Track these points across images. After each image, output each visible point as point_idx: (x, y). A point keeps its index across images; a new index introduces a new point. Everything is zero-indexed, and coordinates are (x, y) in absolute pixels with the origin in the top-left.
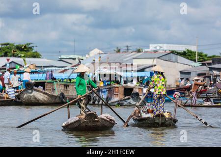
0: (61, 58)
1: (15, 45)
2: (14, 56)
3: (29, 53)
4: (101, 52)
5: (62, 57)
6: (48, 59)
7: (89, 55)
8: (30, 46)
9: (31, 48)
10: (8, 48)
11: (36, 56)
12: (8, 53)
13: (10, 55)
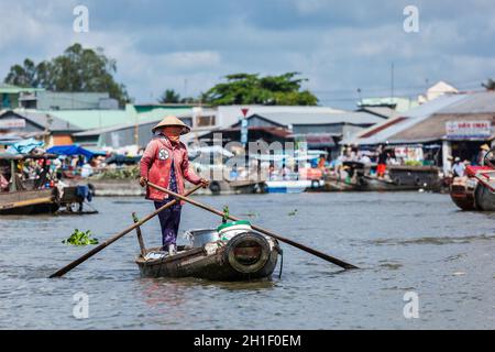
0: (363, 106)
1: (260, 77)
2: (257, 101)
3: (290, 96)
4: (450, 89)
5: (366, 102)
6: (334, 108)
7: (425, 96)
8: (293, 79)
9: (294, 83)
10: (244, 86)
11: (306, 100)
12: (244, 97)
13: (248, 99)
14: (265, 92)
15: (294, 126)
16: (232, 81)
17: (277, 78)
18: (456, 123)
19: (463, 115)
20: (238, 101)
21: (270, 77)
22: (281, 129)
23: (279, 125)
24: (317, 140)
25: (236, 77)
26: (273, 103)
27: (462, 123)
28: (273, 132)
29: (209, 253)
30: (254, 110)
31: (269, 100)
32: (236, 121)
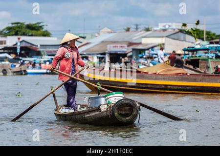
1: (26, 24)
2: (24, 34)
3: (39, 32)
4: (109, 30)
7: (99, 33)
8: (40, 25)
9: (41, 27)
10: (19, 27)
11: (46, 34)
12: (19, 33)
13: (20, 33)
14: (28, 30)
15: (41, 45)
16: (14, 25)
17: (33, 25)
18: (112, 45)
19: (115, 42)
20: (16, 34)
21: (30, 24)
22: (34, 47)
23: (34, 45)
24: (51, 52)
25: (15, 23)
26: (32, 35)
27: (114, 45)
28: (31, 48)
29: (102, 110)
30: (23, 38)
31: (30, 34)
32: (15, 43)
